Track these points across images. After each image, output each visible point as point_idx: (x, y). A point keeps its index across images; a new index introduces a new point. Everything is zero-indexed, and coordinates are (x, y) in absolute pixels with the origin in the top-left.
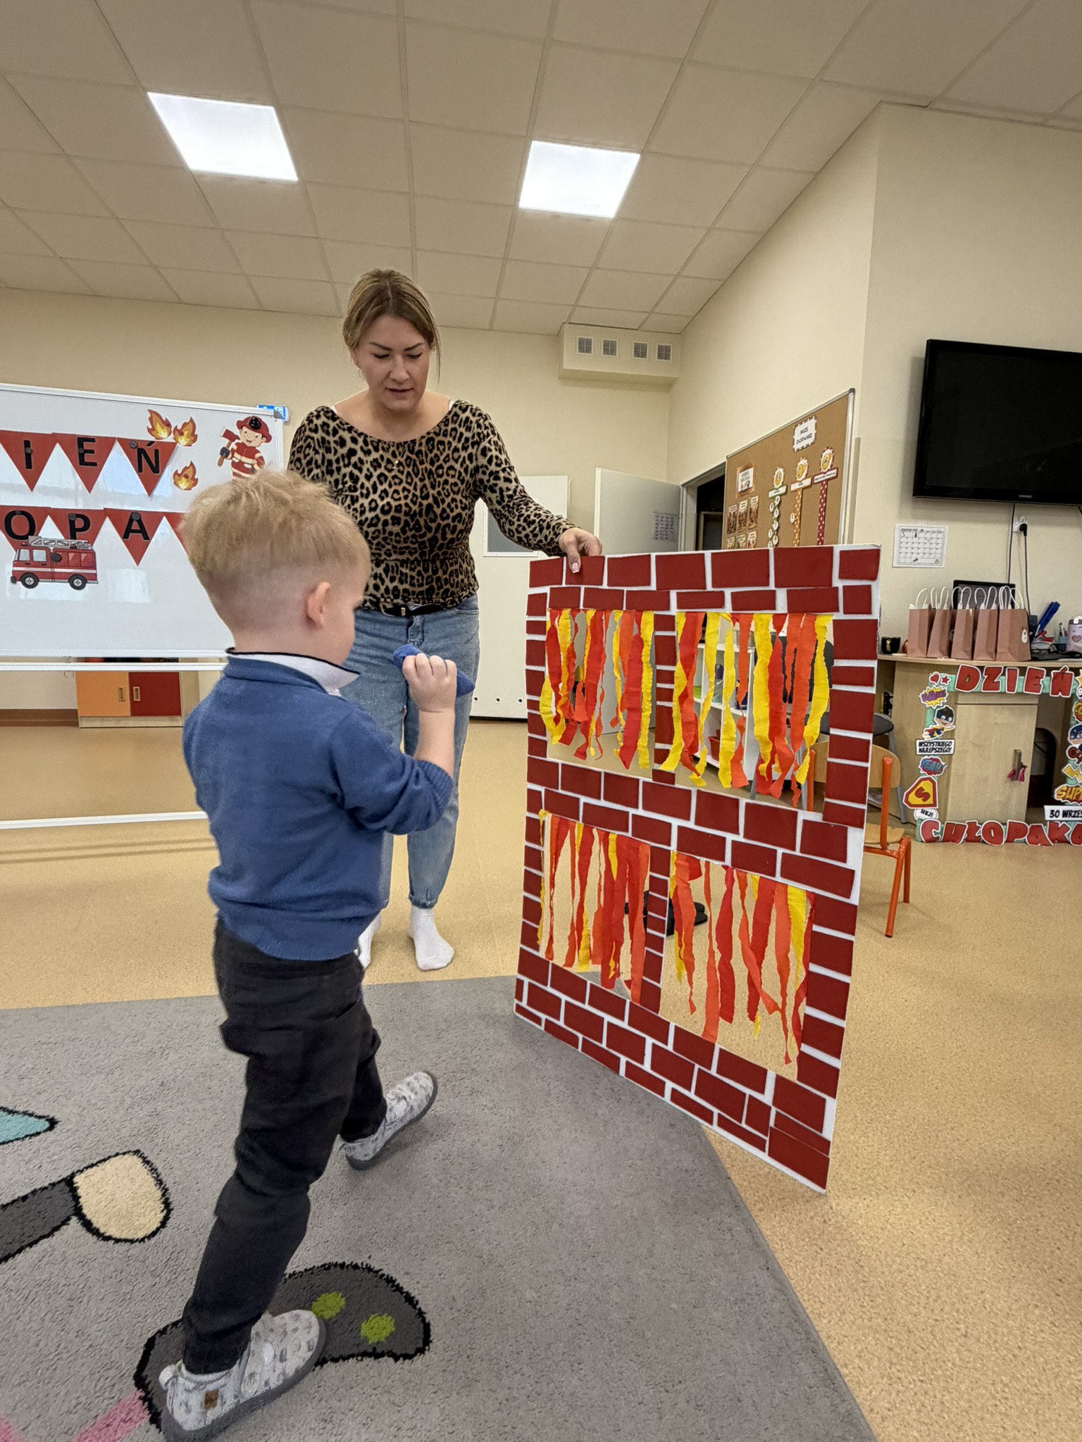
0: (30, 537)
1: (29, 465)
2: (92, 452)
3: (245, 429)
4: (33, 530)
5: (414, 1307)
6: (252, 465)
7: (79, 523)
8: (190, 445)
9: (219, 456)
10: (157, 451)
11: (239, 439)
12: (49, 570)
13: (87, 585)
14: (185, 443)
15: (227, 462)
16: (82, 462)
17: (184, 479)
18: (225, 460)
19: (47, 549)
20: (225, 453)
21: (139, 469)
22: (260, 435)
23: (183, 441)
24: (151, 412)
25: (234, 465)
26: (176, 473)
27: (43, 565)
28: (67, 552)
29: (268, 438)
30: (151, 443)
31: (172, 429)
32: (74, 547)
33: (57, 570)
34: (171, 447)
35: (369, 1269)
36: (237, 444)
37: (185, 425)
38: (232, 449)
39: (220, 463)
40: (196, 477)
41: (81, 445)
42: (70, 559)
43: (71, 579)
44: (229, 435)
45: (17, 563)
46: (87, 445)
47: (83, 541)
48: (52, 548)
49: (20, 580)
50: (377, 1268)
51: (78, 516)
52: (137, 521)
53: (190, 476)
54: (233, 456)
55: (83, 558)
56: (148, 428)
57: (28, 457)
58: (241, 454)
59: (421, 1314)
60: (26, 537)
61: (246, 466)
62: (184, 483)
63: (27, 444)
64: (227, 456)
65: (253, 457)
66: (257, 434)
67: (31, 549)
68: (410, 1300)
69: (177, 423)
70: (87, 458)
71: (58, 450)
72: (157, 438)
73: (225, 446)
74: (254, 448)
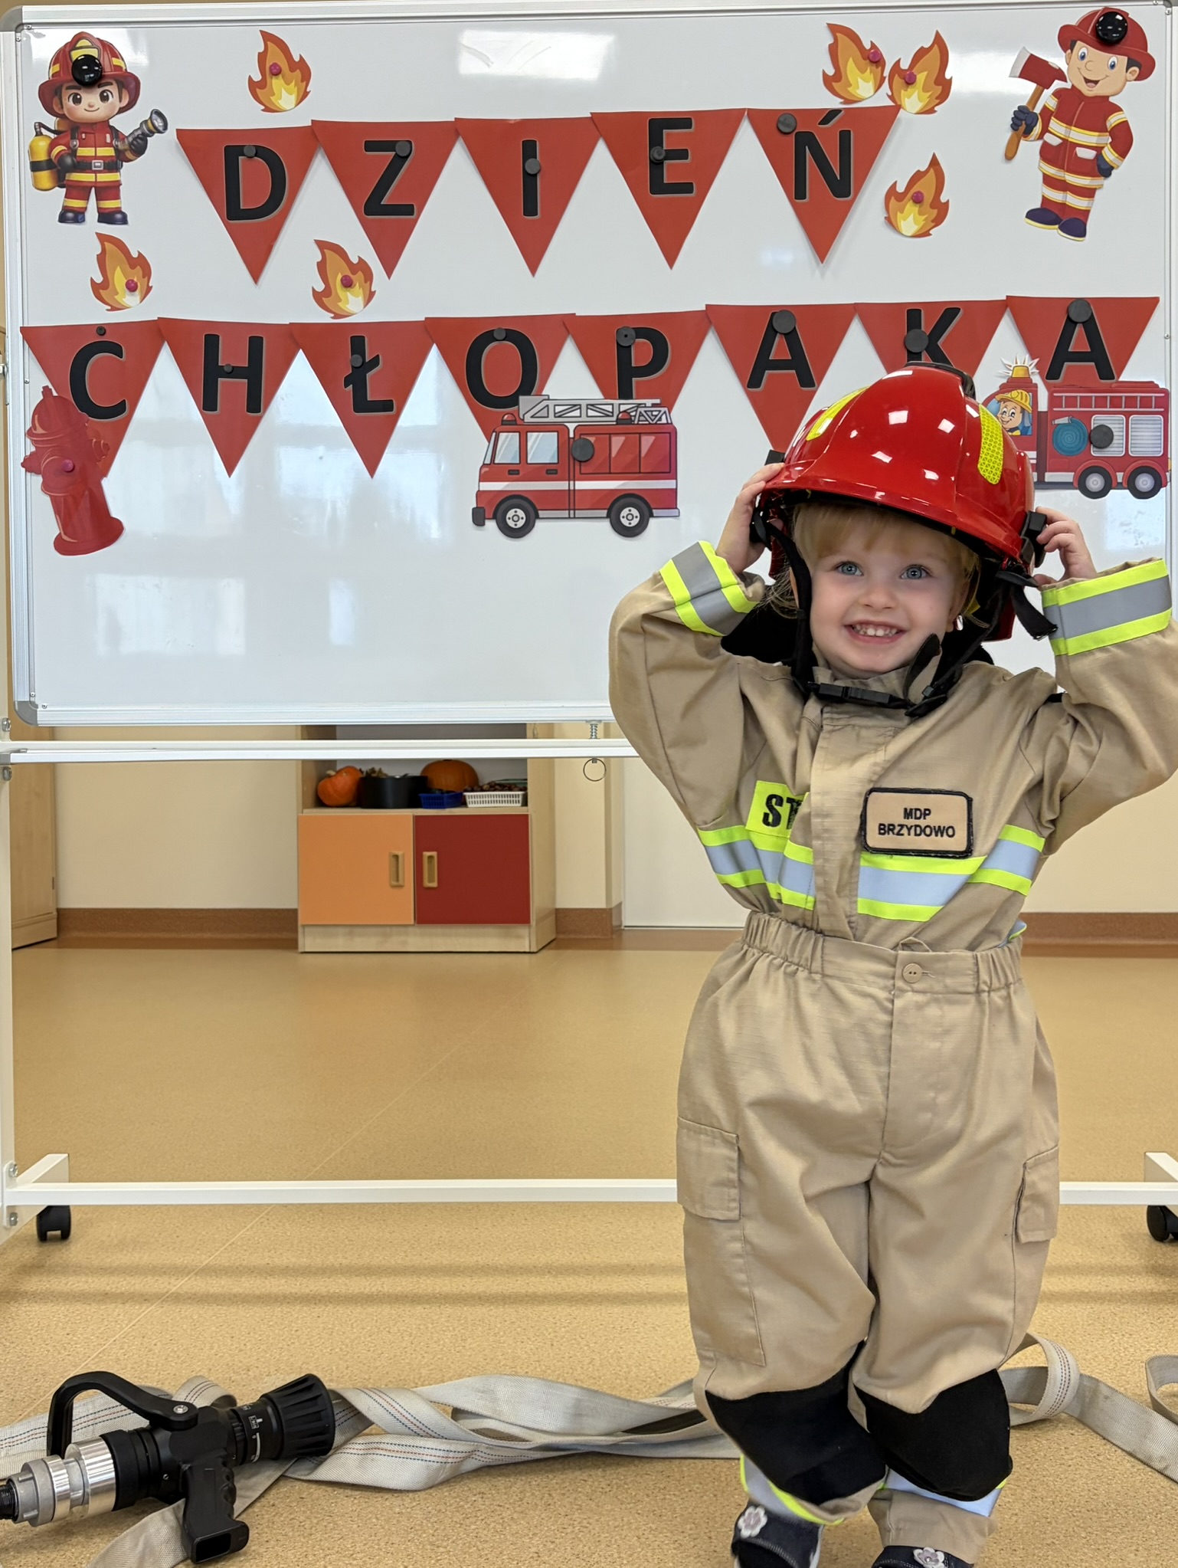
0: (521, 398)
1: (530, 208)
2: (682, 154)
3: (1081, 48)
4: (530, 380)
6: (1099, 149)
7: (641, 353)
8: (931, 111)
9: (1008, 134)
10: (845, 136)
11: (1065, 80)
12: (562, 485)
13: (652, 522)
14: (919, 106)
15: (1030, 148)
16: (657, 185)
17: (911, 208)
18: (1023, 143)
19: (559, 429)
20: (1024, 121)
21: (797, 191)
22: (1123, 60)
23: (912, 100)
24: (834, 29)
25: (1048, 154)
26: (892, 192)
27: (548, 472)
28: (605, 433)
29: (1143, 66)
30: (834, 113)
31: (886, 73)
32: (625, 420)
33: (581, 485)
34: (883, 120)
36: (1058, 94)
37: (921, 53)
38: (1045, 109)
39: (1010, 154)
40: (943, 199)
41: (655, 140)
42: (614, 453)
43: (612, 506)
44: (1036, 70)
45: (491, 471)
46: (671, 139)
47: (649, 402)
48: (572, 427)
49: (494, 517)
51: (641, 332)
52: (784, 334)
53: (928, 197)
54: (1045, 130)
55: (644, 451)
56: (824, 74)
57: (530, 179)
58: (1068, 122)
60: (513, 401)
61: (1083, 153)
62: (911, 219)
63: (529, 150)
64: (1027, 132)
65: (1102, 129)
66: (1114, 58)
67: (523, 430)
69: (898, 52)
70: (672, 172)
71: (601, 159)
72: (847, 101)
73: (1024, 104)
74: (1105, 99)
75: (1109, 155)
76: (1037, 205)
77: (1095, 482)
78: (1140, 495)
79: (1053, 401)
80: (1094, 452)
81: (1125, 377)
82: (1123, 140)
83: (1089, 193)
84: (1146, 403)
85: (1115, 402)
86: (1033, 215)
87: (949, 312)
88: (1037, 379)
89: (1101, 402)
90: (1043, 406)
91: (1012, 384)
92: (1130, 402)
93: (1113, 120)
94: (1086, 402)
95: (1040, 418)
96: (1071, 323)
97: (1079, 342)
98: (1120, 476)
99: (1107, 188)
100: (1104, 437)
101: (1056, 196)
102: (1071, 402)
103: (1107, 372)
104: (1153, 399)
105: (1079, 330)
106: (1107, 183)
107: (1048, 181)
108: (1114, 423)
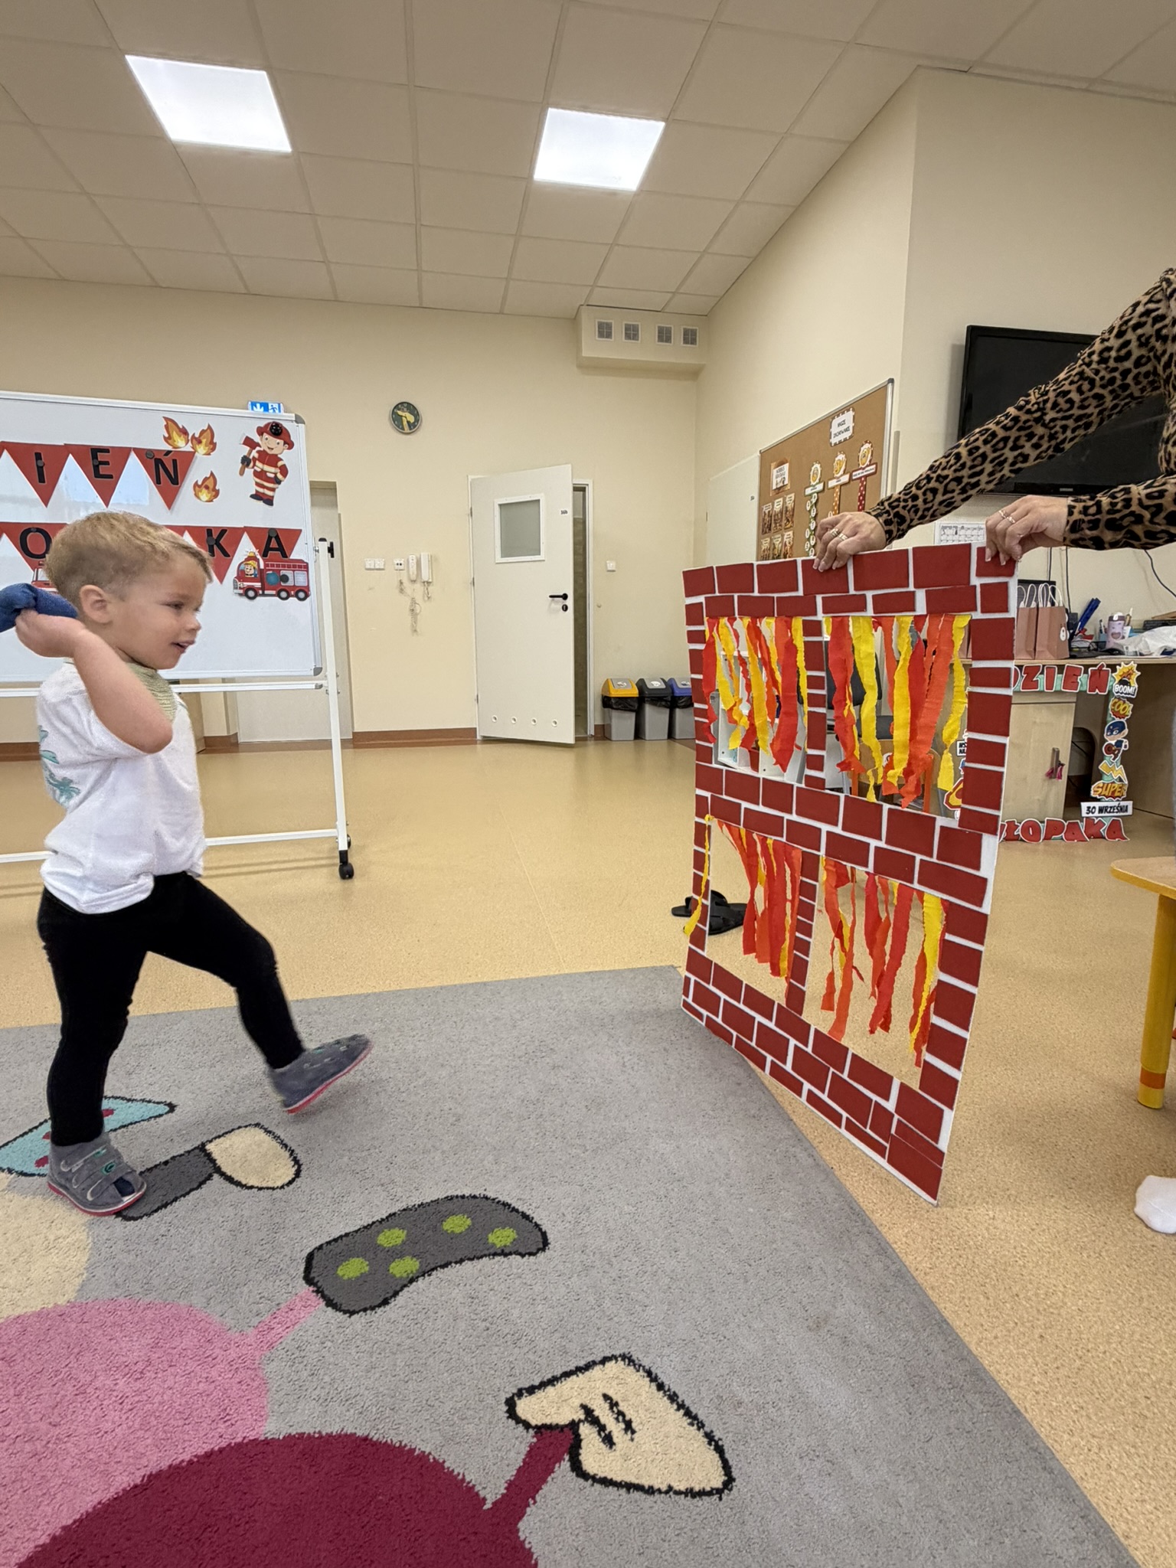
1: (42, 479)
2: (107, 463)
3: (266, 436)
5: (531, 1221)
6: (276, 474)
8: (209, 454)
9: (240, 465)
10: (175, 462)
11: (260, 446)
14: (204, 452)
15: (249, 471)
16: (97, 475)
17: (204, 491)
18: (246, 469)
20: (246, 461)
21: (157, 481)
22: (282, 442)
23: (201, 450)
24: (166, 419)
25: (257, 474)
26: (196, 484)
29: (290, 445)
30: (168, 452)
31: (190, 438)
34: (190, 457)
35: (486, 1198)
36: (258, 452)
37: (203, 432)
38: (254, 457)
39: (242, 473)
40: (217, 488)
41: (95, 457)
44: (249, 442)
46: (101, 457)
50: (493, 1197)
53: (211, 487)
54: (254, 465)
56: (164, 436)
57: (40, 469)
58: (263, 463)
59: (537, 1225)
61: (269, 475)
62: (205, 495)
63: (38, 456)
64: (248, 465)
65: (276, 466)
66: (278, 441)
68: (525, 1216)
69: (194, 430)
70: (103, 470)
71: (71, 462)
72: (174, 448)
73: (246, 454)
74: (276, 455)
75: (280, 476)
76: (254, 493)
77: (284, 594)
78: (300, 599)
79: (266, 565)
80: (282, 584)
81: (292, 557)
82: (284, 471)
83: (273, 490)
84: (300, 567)
85: (289, 567)
86: (252, 496)
87: (223, 531)
88: (259, 557)
89: (284, 566)
90: (262, 567)
91: (249, 558)
92: (294, 566)
93: (280, 464)
94: (278, 566)
95: (261, 571)
96: (270, 538)
97: (274, 544)
98: (292, 593)
99: (280, 488)
100: (285, 579)
101: (261, 490)
102: (273, 565)
103: (285, 555)
104: (303, 566)
105: (273, 539)
106: (280, 486)
107: (257, 484)
108: (289, 573)
